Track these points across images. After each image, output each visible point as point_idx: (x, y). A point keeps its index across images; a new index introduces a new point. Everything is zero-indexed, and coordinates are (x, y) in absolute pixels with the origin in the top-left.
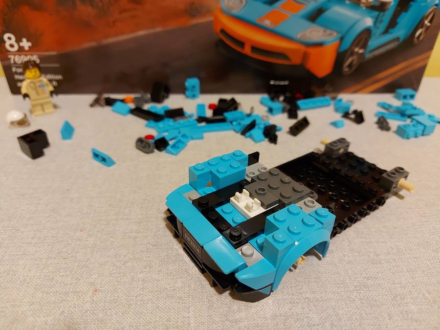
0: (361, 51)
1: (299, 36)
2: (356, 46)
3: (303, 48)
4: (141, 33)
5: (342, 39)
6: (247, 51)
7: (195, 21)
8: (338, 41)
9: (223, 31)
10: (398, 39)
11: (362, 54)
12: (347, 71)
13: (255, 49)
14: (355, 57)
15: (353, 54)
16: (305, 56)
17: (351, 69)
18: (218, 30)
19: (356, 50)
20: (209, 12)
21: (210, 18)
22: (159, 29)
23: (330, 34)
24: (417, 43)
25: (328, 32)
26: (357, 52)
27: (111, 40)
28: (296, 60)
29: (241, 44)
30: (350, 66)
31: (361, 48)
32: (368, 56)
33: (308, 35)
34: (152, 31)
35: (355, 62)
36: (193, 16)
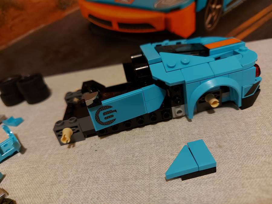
0: (218, 7)
1: (156, 6)
2: (212, 3)
3: (163, 15)
4: (31, 31)
6: (115, 27)
7: (67, 13)
8: (193, 3)
9: (90, 16)
11: (220, 9)
12: (210, 27)
13: (121, 24)
14: (214, 14)
15: (210, 11)
16: (167, 21)
17: (212, 25)
18: (87, 16)
19: (213, 6)
21: (77, 8)
22: (42, 26)
26: (215, 8)
27: (14, 41)
28: (160, 27)
29: (109, 23)
30: (211, 22)
31: (217, 4)
33: (163, 2)
34: (38, 28)
35: (215, 18)
36: (64, 9)
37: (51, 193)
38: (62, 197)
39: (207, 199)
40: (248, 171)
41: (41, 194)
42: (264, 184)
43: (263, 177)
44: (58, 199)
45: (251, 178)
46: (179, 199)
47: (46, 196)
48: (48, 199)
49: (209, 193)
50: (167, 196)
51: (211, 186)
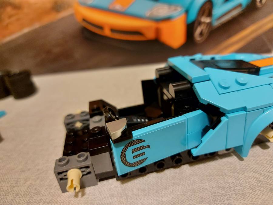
1: (147, 14)
5: (187, 12)
6: (107, 32)
8: (184, 14)
10: (240, 5)
11: (210, 23)
14: (203, 27)
16: (158, 31)
19: (203, 19)
20: (69, 6)
23: (175, 10)
24: (260, 7)
25: (173, 8)
28: (150, 35)
29: (101, 28)
30: (201, 34)
32: (216, 24)
35: (204, 31)
37: (19, 179)
38: (28, 183)
39: (164, 192)
40: (209, 169)
41: (10, 179)
42: (222, 182)
43: (222, 175)
44: (24, 184)
45: (210, 176)
46: (139, 191)
47: (14, 181)
48: (15, 183)
49: (168, 187)
50: (128, 188)
51: (171, 181)
